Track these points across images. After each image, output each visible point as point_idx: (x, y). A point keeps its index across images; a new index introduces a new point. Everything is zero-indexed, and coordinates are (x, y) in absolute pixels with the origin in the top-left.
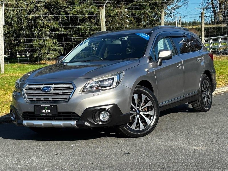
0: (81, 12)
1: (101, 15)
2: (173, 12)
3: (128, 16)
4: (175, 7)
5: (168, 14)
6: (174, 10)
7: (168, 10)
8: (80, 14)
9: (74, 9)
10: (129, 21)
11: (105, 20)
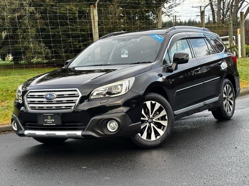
0: (71, 10)
1: (93, 14)
2: (171, 11)
3: (123, 15)
4: (173, 6)
5: (165, 13)
6: (171, 8)
7: (165, 8)
8: (69, 12)
9: (63, 7)
10: (123, 21)
11: (97, 20)
